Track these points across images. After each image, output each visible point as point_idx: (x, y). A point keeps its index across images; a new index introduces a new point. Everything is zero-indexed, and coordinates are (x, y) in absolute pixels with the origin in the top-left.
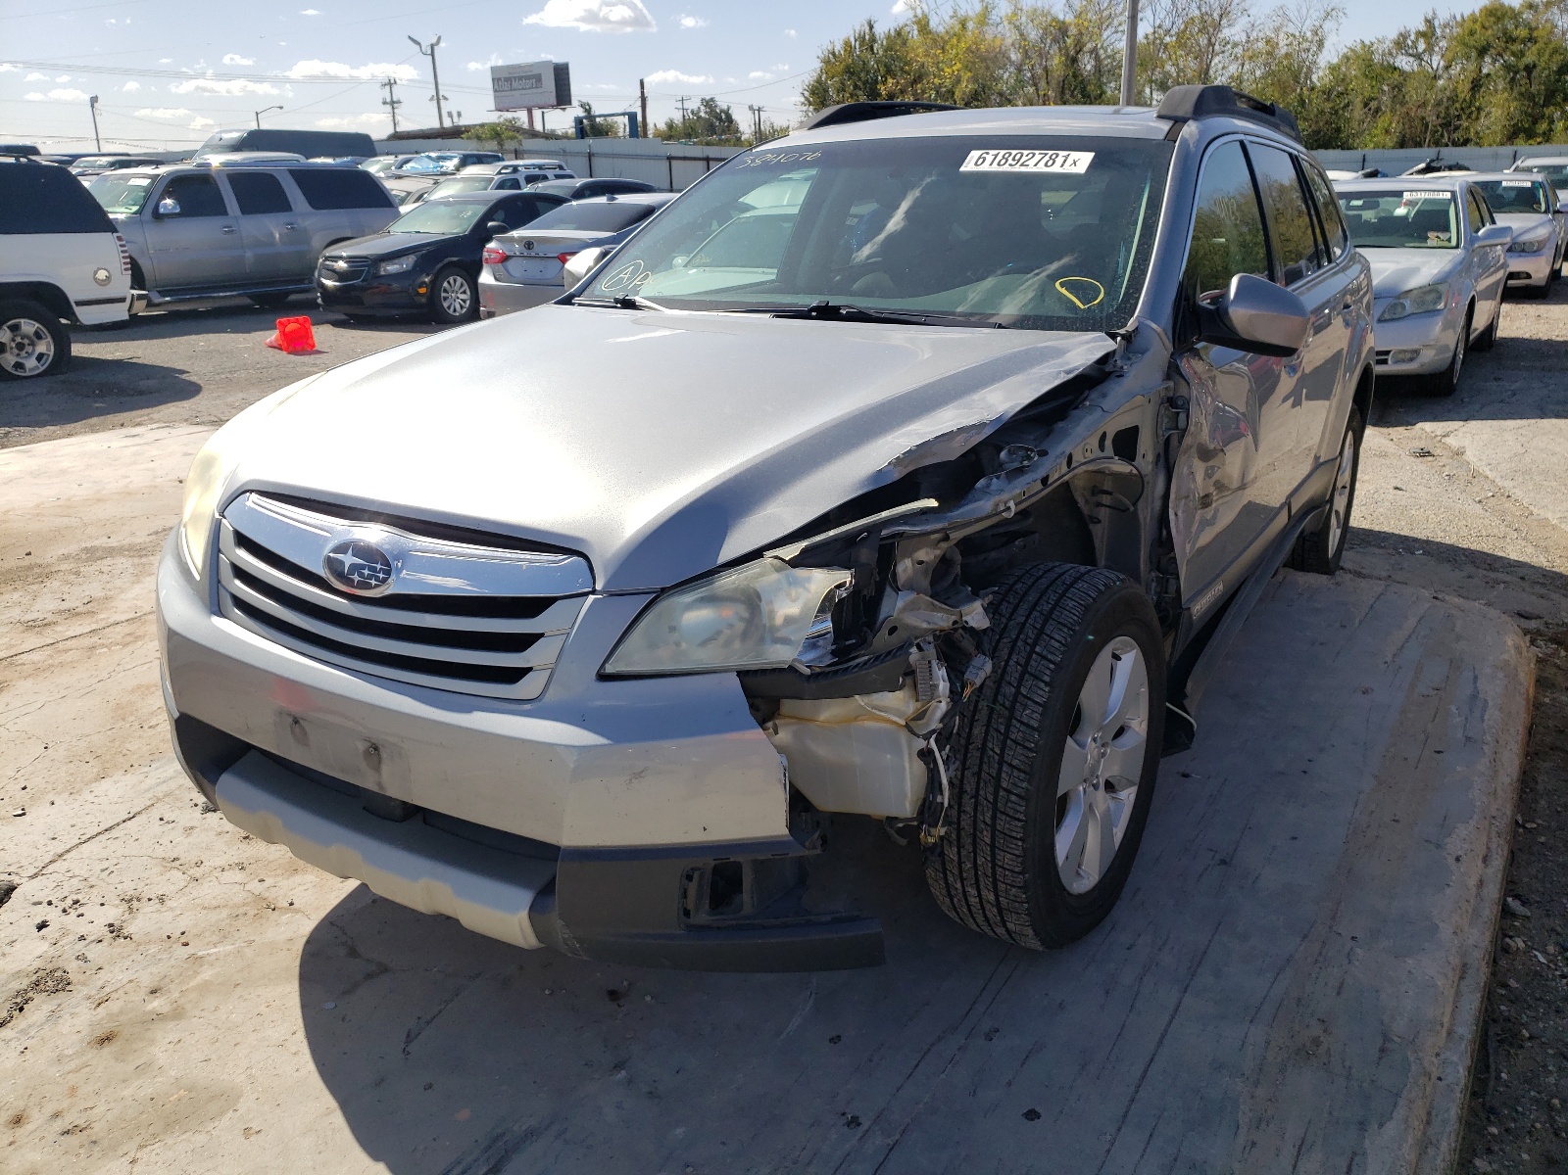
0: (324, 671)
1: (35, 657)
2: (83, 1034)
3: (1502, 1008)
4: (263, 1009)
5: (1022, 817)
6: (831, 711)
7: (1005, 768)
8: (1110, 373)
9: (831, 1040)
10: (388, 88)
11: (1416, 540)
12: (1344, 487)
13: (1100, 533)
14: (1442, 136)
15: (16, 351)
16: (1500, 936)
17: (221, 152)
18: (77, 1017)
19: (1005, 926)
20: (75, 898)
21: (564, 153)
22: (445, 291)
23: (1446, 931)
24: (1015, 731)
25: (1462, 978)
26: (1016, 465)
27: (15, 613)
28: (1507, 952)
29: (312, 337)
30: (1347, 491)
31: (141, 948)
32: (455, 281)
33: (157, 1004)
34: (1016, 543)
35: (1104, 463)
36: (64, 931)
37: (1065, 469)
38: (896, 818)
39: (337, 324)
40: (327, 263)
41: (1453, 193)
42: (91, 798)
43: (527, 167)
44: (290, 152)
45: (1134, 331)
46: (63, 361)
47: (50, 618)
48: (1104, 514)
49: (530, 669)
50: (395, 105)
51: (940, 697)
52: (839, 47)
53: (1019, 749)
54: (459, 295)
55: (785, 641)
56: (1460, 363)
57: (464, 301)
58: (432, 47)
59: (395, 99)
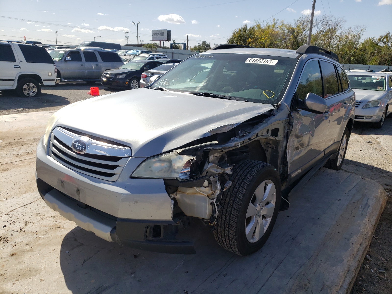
0: (69, 170)
1: (17, 163)
2: (8, 253)
3: (359, 282)
4: (51, 251)
5: (236, 221)
6: (190, 191)
7: (233, 209)
8: (272, 115)
9: (186, 272)
10: (126, 33)
11: (363, 164)
12: (343, 149)
13: (268, 154)
14: (390, 63)
15: (28, 90)
16: (363, 264)
17: (84, 46)
18: (8, 248)
19: (231, 249)
20: (13, 221)
21: (167, 52)
22: (132, 84)
23: (345, 261)
24: (236, 200)
25: (347, 273)
26: (242, 135)
27: (15, 152)
28: (364, 269)
29: (99, 92)
30: (344, 150)
31: (26, 234)
32: (135, 81)
33: (27, 248)
34: (244, 154)
35: (267, 136)
36: (9, 228)
37: (256, 136)
38: (204, 219)
39: (105, 90)
40: (105, 75)
41: (385, 77)
42: (22, 197)
43: (156, 55)
44: (100, 47)
45: (280, 105)
46: (39, 93)
47: (23, 154)
48: (269, 149)
49: (115, 174)
50: (128, 38)
51: (217, 190)
52: (237, 31)
53: (237, 205)
54: (136, 85)
55: (177, 173)
56: (384, 120)
57: (137, 86)
58: (137, 24)
59: (128, 36)
